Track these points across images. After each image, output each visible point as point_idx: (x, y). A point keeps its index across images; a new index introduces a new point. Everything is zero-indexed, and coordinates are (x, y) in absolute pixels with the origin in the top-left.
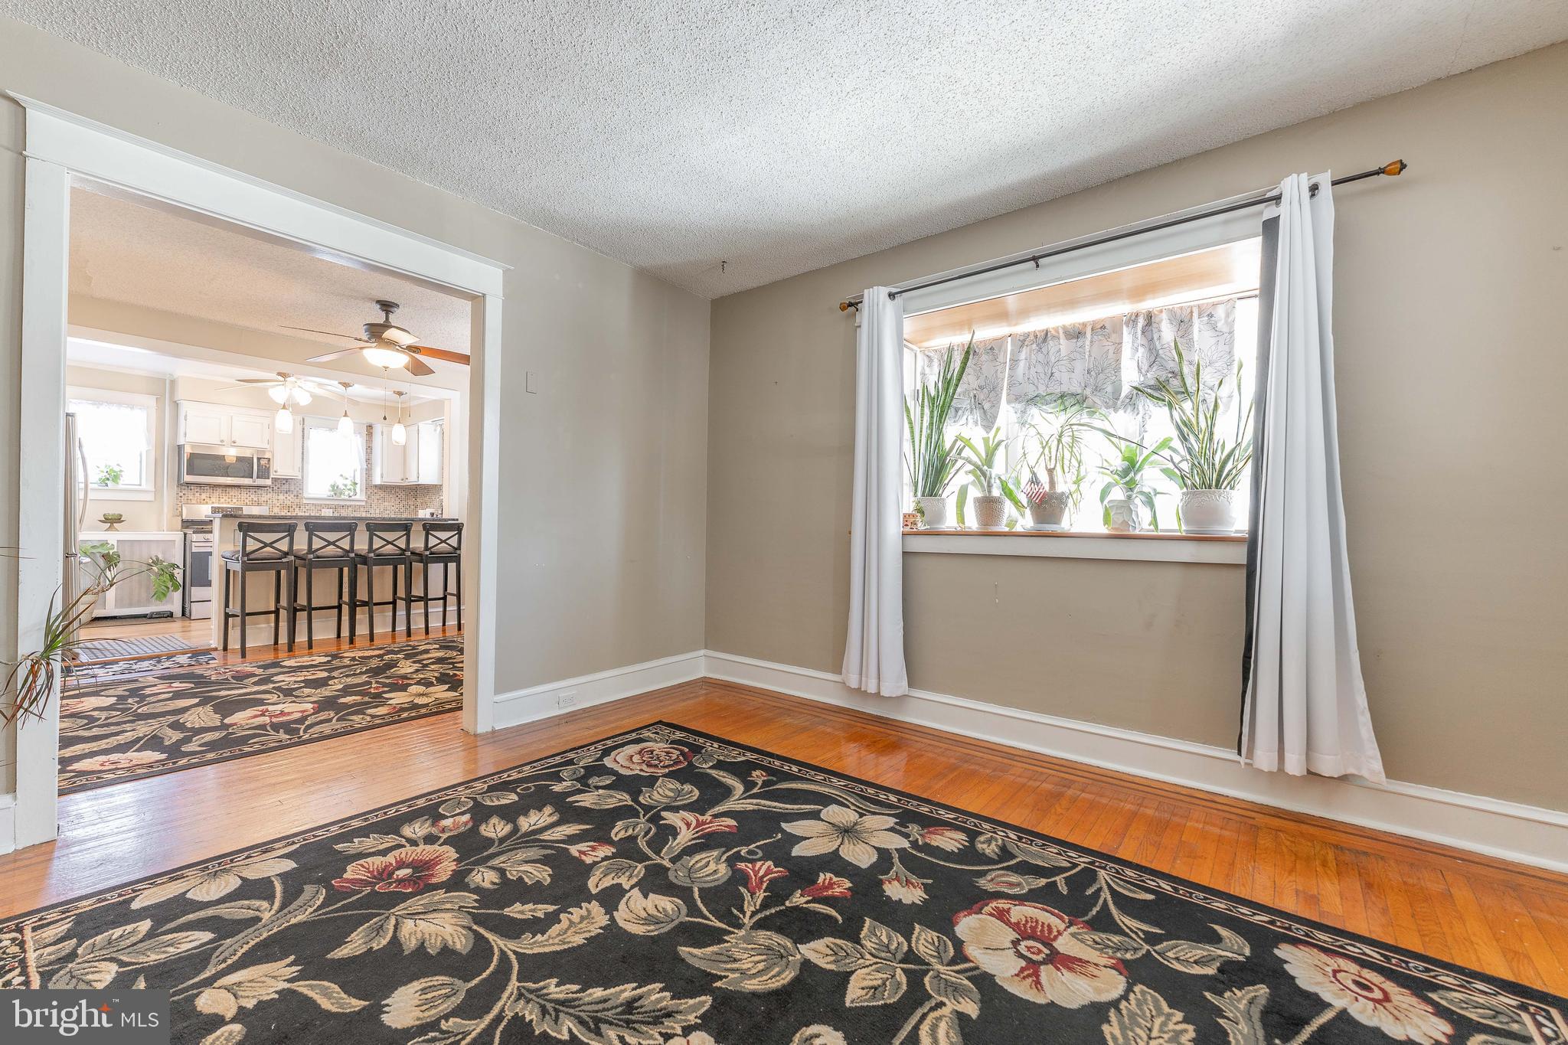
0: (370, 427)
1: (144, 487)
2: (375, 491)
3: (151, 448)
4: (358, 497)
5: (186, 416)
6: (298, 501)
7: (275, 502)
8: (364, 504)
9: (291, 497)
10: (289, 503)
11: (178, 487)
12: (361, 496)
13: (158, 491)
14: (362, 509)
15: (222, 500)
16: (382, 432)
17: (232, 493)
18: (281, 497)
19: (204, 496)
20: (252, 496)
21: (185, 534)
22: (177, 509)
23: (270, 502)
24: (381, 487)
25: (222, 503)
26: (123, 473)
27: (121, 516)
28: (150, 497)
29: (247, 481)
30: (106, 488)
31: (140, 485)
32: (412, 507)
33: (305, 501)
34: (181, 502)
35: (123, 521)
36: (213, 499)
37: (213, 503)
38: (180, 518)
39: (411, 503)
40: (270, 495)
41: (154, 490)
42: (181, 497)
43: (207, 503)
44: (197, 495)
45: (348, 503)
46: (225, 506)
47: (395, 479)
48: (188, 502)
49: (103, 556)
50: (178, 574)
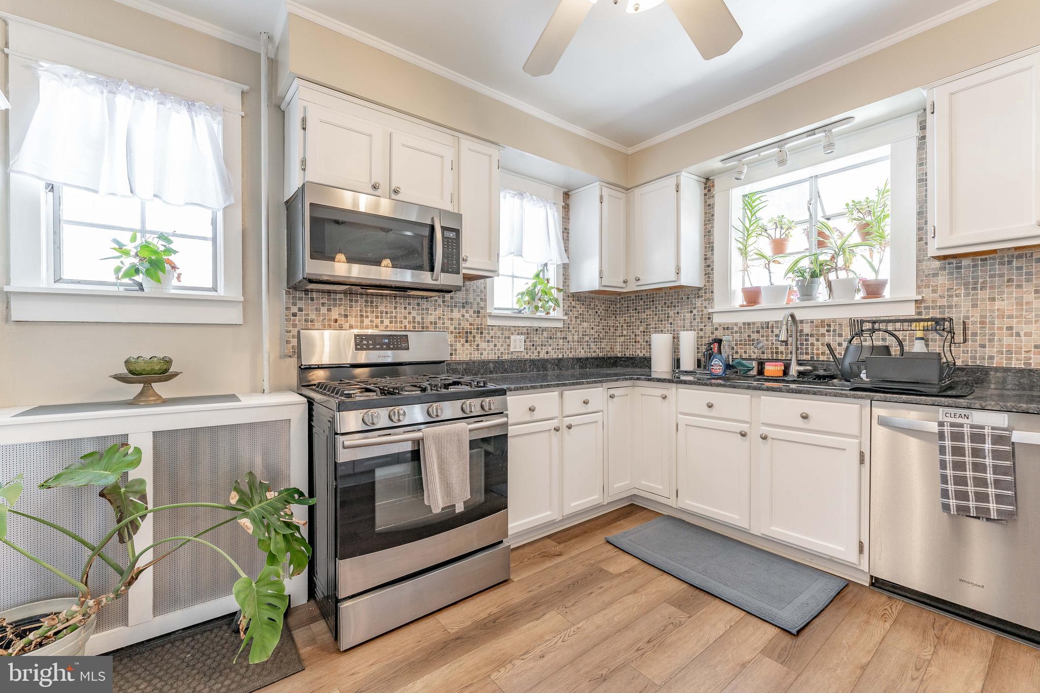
0: (567, 195)
1: (221, 292)
2: (573, 303)
3: (232, 201)
4: (553, 314)
5: (304, 120)
6: (478, 321)
7: (448, 323)
8: (560, 325)
9: (469, 315)
10: (466, 325)
11: (288, 293)
12: (557, 313)
13: (249, 304)
14: (559, 334)
15: (367, 321)
16: (601, 197)
17: (382, 308)
18: (456, 314)
19: (335, 313)
20: (414, 313)
21: (311, 403)
22: (288, 342)
23: (440, 324)
24: (578, 297)
25: (367, 328)
26: (172, 258)
27: (168, 362)
28: (234, 315)
29: (426, 278)
30: (140, 294)
31: (214, 289)
32: (612, 330)
33: (490, 322)
34: (295, 326)
35: (175, 375)
36: (352, 320)
37: (351, 327)
38: (294, 361)
39: (611, 323)
40: (439, 312)
41: (242, 299)
42: (294, 315)
43: (341, 328)
44: (324, 310)
45: (544, 324)
46: (370, 332)
47: (615, 282)
48: (309, 324)
49: (102, 495)
50: (298, 514)
